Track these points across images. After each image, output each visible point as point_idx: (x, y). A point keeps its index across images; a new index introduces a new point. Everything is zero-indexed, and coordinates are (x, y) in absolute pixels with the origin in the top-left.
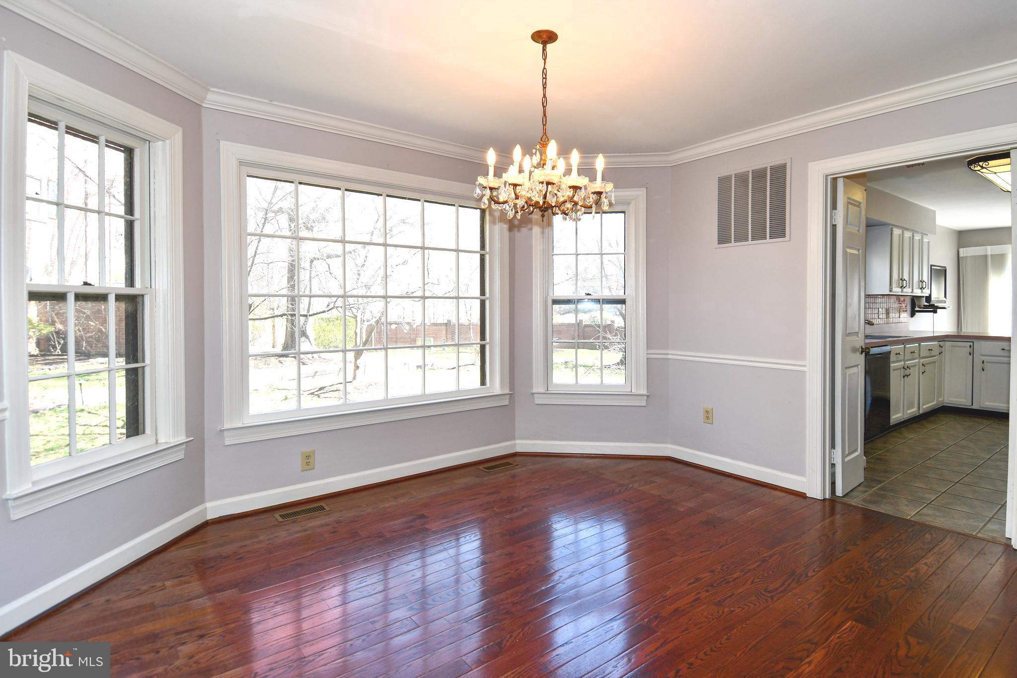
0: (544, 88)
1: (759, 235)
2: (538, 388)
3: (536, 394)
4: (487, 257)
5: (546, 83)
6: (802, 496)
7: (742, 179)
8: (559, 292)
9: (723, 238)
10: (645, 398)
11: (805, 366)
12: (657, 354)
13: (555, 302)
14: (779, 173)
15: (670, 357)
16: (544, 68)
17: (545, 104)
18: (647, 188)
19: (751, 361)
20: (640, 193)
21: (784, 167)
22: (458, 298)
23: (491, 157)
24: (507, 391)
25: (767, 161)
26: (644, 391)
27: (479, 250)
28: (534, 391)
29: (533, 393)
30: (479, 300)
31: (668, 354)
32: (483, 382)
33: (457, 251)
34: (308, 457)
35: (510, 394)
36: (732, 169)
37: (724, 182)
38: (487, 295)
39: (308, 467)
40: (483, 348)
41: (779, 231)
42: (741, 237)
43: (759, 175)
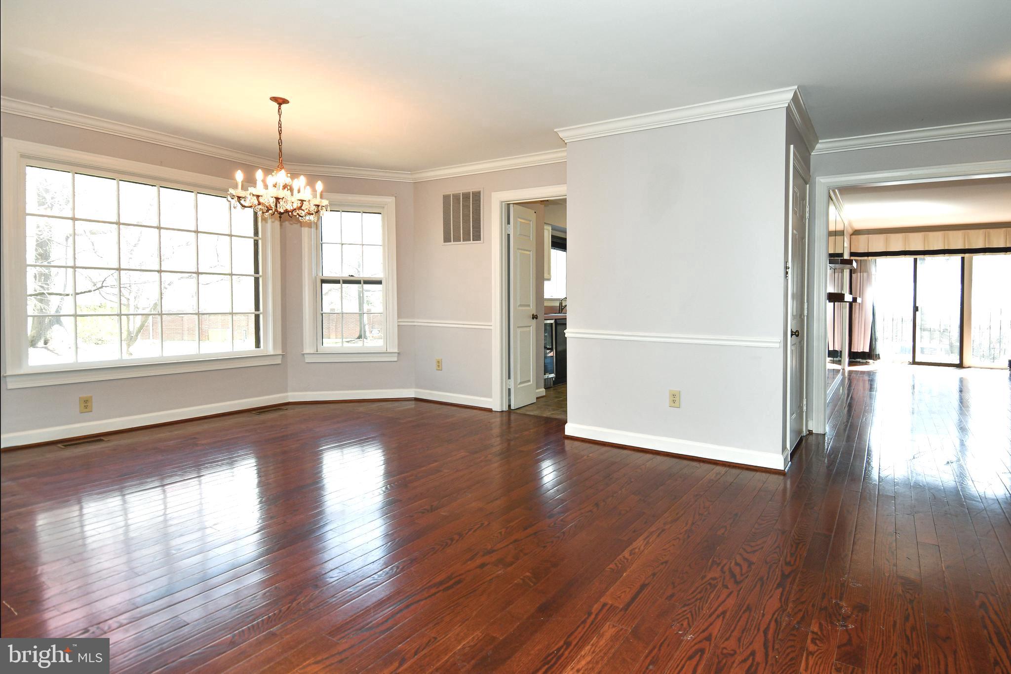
0: (280, 134)
1: (467, 239)
2: (308, 349)
3: (308, 356)
4: (260, 242)
5: (281, 130)
6: (490, 410)
7: (456, 197)
8: (328, 274)
9: (447, 239)
10: (396, 355)
11: (491, 326)
12: (406, 322)
13: (324, 281)
14: (477, 196)
15: (415, 324)
16: (280, 120)
17: (280, 144)
18: (396, 197)
19: (464, 324)
20: (390, 200)
21: (479, 193)
22: (231, 275)
23: (239, 176)
24: (280, 352)
25: (470, 189)
26: (396, 350)
27: (252, 235)
28: (305, 352)
29: (304, 354)
30: (253, 278)
31: (414, 322)
32: (258, 345)
33: (231, 236)
34: (86, 401)
35: (282, 355)
36: (451, 191)
37: (446, 198)
38: (261, 273)
39: (86, 410)
40: (257, 318)
41: (477, 237)
42: (457, 239)
43: (466, 196)
